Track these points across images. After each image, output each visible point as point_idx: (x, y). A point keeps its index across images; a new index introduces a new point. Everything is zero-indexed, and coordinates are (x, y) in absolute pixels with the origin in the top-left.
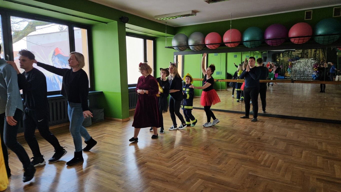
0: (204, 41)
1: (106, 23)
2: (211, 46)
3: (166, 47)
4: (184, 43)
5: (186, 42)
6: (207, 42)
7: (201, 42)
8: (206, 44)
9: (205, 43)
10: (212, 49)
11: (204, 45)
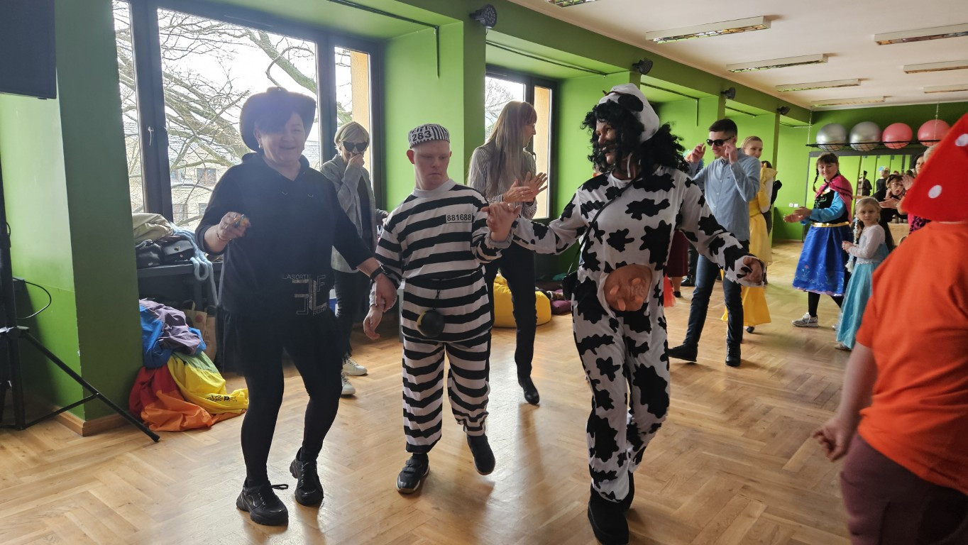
0: (881, 136)
1: (755, 115)
2: (895, 144)
3: (807, 145)
4: (841, 139)
5: (845, 138)
6: (888, 138)
7: (874, 139)
8: (884, 141)
9: (881, 140)
10: (895, 149)
11: (881, 143)
